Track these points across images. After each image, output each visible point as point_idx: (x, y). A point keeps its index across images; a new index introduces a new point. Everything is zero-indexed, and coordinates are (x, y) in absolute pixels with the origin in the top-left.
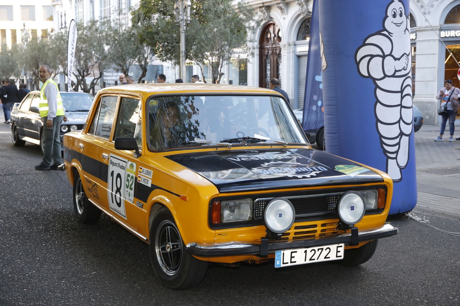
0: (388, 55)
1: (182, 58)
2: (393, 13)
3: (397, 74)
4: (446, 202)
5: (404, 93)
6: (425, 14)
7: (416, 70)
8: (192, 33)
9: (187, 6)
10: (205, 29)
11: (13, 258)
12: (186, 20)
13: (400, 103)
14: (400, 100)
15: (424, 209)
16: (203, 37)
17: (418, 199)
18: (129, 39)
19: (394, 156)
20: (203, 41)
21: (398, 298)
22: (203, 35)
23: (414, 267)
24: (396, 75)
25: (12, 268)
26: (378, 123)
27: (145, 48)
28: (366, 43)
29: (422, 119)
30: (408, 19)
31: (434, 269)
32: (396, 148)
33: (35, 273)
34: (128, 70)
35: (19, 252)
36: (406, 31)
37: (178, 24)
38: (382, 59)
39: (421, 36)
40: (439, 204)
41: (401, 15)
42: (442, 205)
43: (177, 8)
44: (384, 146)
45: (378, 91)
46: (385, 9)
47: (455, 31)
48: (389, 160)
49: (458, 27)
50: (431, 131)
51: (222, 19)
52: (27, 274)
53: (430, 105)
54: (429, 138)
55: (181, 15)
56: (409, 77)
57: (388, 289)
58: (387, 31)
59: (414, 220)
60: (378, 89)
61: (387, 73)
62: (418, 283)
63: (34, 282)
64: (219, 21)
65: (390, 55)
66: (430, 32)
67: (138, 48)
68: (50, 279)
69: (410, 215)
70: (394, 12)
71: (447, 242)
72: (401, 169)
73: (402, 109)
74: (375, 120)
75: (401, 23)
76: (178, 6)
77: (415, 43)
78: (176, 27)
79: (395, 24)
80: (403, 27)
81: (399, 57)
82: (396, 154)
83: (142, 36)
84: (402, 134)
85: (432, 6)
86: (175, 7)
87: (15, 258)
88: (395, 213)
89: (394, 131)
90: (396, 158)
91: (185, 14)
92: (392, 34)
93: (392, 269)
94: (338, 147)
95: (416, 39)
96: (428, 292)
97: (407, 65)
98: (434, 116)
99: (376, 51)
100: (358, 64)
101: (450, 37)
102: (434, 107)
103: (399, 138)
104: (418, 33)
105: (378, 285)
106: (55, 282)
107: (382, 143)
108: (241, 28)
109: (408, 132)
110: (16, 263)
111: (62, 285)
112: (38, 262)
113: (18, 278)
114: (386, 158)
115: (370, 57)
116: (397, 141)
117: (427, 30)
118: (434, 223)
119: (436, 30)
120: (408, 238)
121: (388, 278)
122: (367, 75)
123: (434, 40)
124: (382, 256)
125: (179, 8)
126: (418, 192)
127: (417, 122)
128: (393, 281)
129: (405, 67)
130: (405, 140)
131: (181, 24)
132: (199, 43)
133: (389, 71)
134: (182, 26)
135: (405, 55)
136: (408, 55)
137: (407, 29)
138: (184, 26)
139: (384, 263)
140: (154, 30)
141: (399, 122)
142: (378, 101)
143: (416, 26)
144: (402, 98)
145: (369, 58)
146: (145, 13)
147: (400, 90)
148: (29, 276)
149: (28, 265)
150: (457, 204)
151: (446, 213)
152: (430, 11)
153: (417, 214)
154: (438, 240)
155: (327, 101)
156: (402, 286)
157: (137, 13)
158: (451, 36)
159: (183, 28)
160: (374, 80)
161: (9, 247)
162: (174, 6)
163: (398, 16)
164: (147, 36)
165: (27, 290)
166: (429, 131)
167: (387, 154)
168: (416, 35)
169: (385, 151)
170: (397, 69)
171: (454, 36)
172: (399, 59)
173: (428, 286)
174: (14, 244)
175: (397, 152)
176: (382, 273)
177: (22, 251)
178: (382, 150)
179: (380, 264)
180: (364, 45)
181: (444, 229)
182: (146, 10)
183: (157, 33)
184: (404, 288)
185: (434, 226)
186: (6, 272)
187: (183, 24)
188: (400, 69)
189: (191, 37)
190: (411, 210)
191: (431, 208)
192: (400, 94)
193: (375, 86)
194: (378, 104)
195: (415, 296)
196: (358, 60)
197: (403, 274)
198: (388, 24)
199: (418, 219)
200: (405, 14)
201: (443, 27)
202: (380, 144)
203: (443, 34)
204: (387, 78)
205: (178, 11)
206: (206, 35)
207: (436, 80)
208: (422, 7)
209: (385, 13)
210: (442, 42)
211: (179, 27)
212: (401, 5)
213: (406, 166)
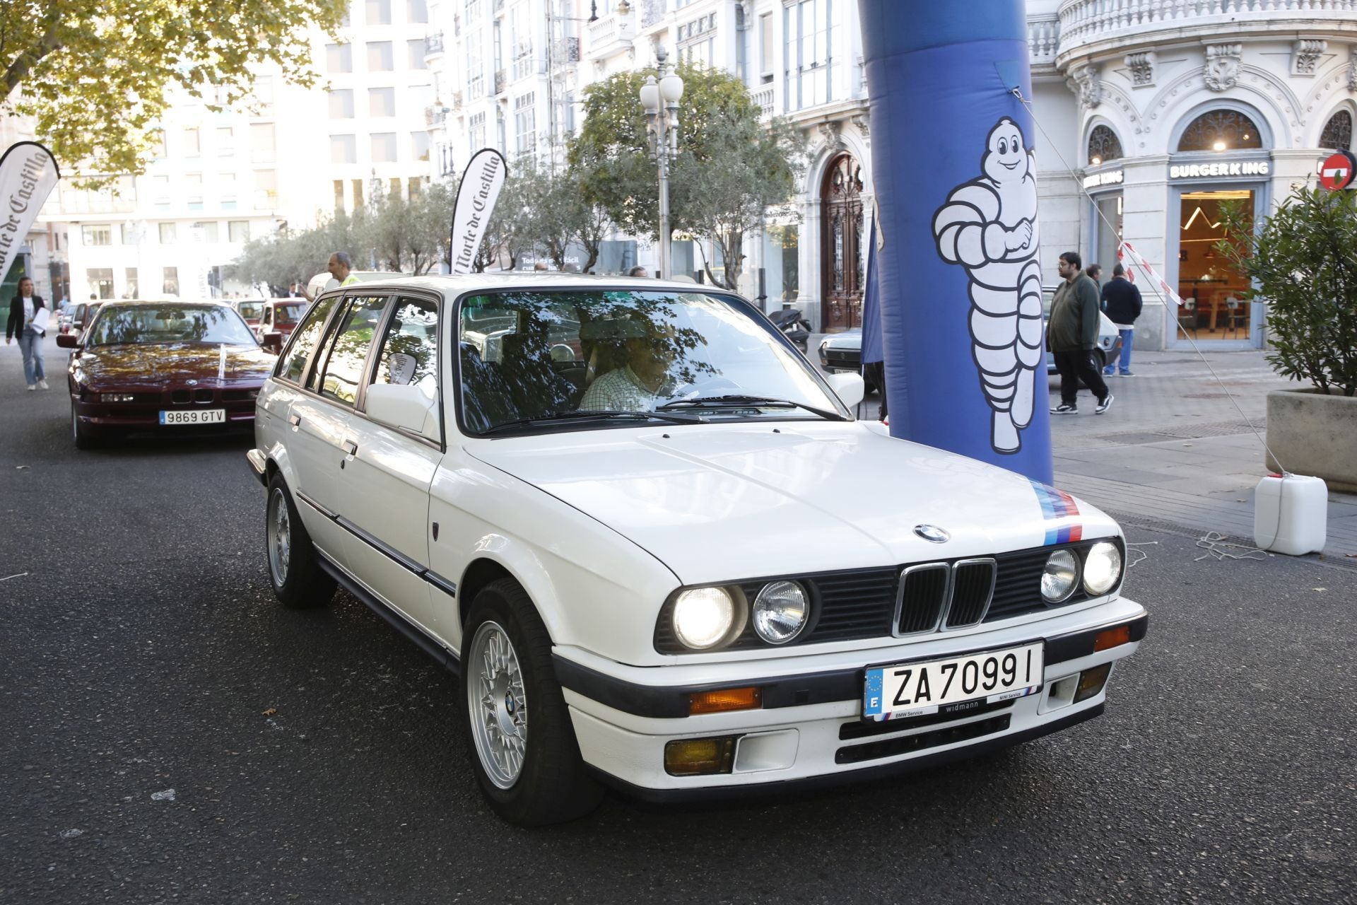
0: (991, 223)
1: (663, 229)
2: (1001, 146)
3: (1010, 256)
4: (1121, 492)
5: (1024, 292)
6: (1140, 132)
8: (682, 180)
9: (670, 128)
10: (706, 172)
12: (669, 155)
13: (1015, 309)
14: (1016, 303)
16: (704, 186)
18: (564, 194)
19: (1005, 405)
20: (704, 195)
22: (703, 183)
24: (1007, 258)
26: (976, 346)
27: (595, 210)
28: (951, 201)
30: (1030, 156)
32: (1009, 392)
34: (562, 253)
36: (1027, 177)
37: (654, 164)
38: (980, 229)
39: (1133, 176)
40: (1103, 496)
41: (1015, 149)
42: (1107, 497)
43: (653, 132)
44: (987, 387)
45: (974, 286)
46: (985, 138)
47: (1199, 166)
48: (997, 413)
49: (1205, 157)
50: (1150, 363)
51: (741, 150)
53: (1151, 311)
55: (660, 145)
56: (1034, 262)
58: (990, 178)
60: (974, 284)
61: (991, 256)
64: (734, 155)
65: (997, 221)
66: (1151, 167)
67: (581, 211)
70: (1003, 143)
72: (1019, 430)
73: (1021, 320)
74: (971, 340)
75: (1016, 164)
76: (654, 129)
77: (1121, 191)
78: (650, 169)
79: (1005, 165)
80: (1021, 169)
81: (1013, 225)
82: (1009, 403)
83: (587, 188)
84: (1020, 366)
85: (1154, 117)
86: (649, 129)
89: (1005, 361)
90: (1009, 410)
91: (667, 143)
92: (999, 183)
94: (905, 390)
95: (1123, 181)
97: (1029, 240)
98: (1158, 332)
99: (969, 215)
100: (937, 239)
101: (1189, 177)
103: (1014, 375)
104: (1127, 171)
107: (984, 382)
108: (779, 167)
109: (1032, 363)
114: (991, 409)
115: (959, 226)
116: (1011, 378)
117: (1146, 164)
119: (1162, 163)
122: (953, 258)
123: (1158, 184)
125: (656, 131)
126: (1055, 472)
127: (1109, 347)
129: (1024, 243)
130: (1026, 377)
131: (661, 163)
132: (696, 199)
133: (995, 252)
134: (662, 165)
135: (1025, 221)
136: (1031, 222)
137: (1028, 173)
138: (666, 166)
140: (612, 175)
141: (1014, 344)
142: (974, 306)
143: (1121, 156)
144: (1020, 300)
145: (956, 227)
146: (594, 144)
147: (1016, 286)
150: (1137, 495)
152: (1150, 127)
155: (886, 307)
157: (578, 144)
158: (1192, 175)
159: (665, 171)
160: (968, 267)
162: (646, 128)
163: (1010, 150)
164: (598, 187)
166: (1144, 363)
167: (993, 402)
168: (1123, 175)
169: (989, 398)
170: (1010, 248)
171: (1197, 175)
172: (1013, 229)
175: (1011, 399)
178: (984, 395)
180: (949, 204)
182: (595, 137)
183: (616, 180)
187: (664, 161)
188: (1016, 247)
189: (678, 186)
192: (1016, 293)
193: (968, 279)
194: (975, 311)
196: (937, 234)
198: (992, 166)
200: (1024, 146)
201: (1175, 158)
202: (979, 384)
203: (1176, 171)
204: (990, 264)
205: (654, 137)
206: (708, 182)
207: (1163, 263)
208: (1134, 119)
209: (984, 147)
210: (1174, 186)
211: (656, 168)
212: (1014, 130)
213: (1028, 424)
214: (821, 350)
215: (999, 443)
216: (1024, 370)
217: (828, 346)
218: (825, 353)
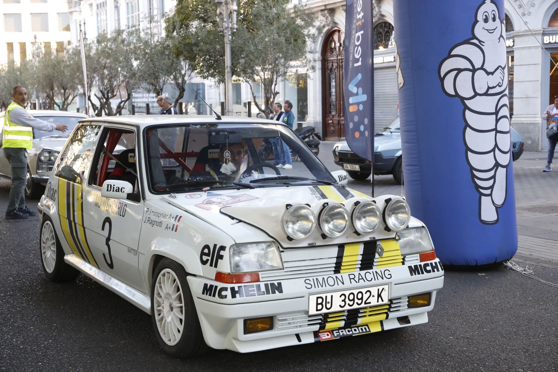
0: (478, 69)
1: (228, 75)
2: (484, 17)
3: (491, 91)
4: (554, 247)
5: (499, 115)
6: (525, 15)
7: (515, 84)
8: (239, 44)
9: (232, 11)
10: (254, 39)
11: (25, 324)
12: (231, 28)
13: (494, 127)
14: (495, 123)
15: (527, 256)
16: (252, 48)
17: (519, 244)
18: (163, 53)
19: (488, 192)
20: (252, 53)
21: (496, 368)
22: (252, 46)
23: (514, 330)
24: (489, 93)
25: (23, 337)
26: (468, 152)
27: (183, 63)
28: (451, 54)
29: (522, 145)
30: (502, 24)
31: (539, 331)
32: (490, 183)
33: (52, 343)
34: (162, 90)
35: (33, 316)
36: (501, 38)
37: (222, 33)
38: (471, 73)
39: (520, 43)
40: (545, 251)
41: (494, 19)
42: (549, 251)
43: (221, 14)
44: (476, 180)
45: (467, 112)
46: (474, 12)
48: (483, 197)
50: (534, 159)
51: (275, 25)
52: (42, 344)
53: (532, 127)
54: (532, 167)
55: (225, 22)
56: (505, 95)
57: (484, 358)
58: (477, 39)
59: (514, 270)
60: (467, 110)
61: (478, 91)
62: (520, 349)
63: (50, 354)
64: (272, 28)
65: (482, 68)
66: (531, 38)
67: (173, 63)
68: (71, 350)
69: (509, 264)
70: (486, 16)
71: (555, 297)
72: (497, 208)
73: (498, 134)
74: (465, 148)
75: (495, 29)
76: (222, 11)
77: (513, 51)
78: (219, 36)
79: (487, 30)
80: (497, 33)
81: (492, 71)
82: (490, 190)
83: (178, 48)
84: (497, 165)
85: (533, 5)
86: (218, 12)
87: (28, 325)
88: (490, 263)
89: (488, 162)
90: (490, 195)
91: (230, 20)
92: (484, 42)
93: (488, 333)
94: (419, 182)
95: (513, 46)
96: (532, 361)
97: (503, 81)
98: (537, 140)
99: (464, 64)
100: (442, 80)
101: (555, 43)
102: (537, 129)
103: (493, 171)
104: (516, 39)
105: (471, 353)
106: (76, 354)
107: (474, 176)
108: (299, 36)
109: (505, 163)
110: (29, 330)
111: (84, 358)
112: (55, 329)
113: (31, 349)
114: (478, 195)
116: (492, 173)
117: (528, 35)
118: (539, 274)
119: (538, 34)
120: (507, 293)
121: (483, 343)
122: (453, 93)
123: (536, 47)
124: (475, 316)
125: (223, 13)
126: (518, 236)
127: (516, 149)
128: (489, 348)
129: (500, 83)
130: (501, 172)
131: (226, 33)
132: (247, 56)
133: (481, 89)
134: (227, 35)
135: (500, 68)
136: (503, 69)
137: (501, 36)
138: (230, 35)
139: (478, 325)
140: (193, 41)
141: (493, 150)
142: (467, 125)
143: (513, 30)
144: (497, 121)
145: (456, 72)
146: (181, 21)
147: (494, 111)
148: (44, 347)
149: (44, 333)
151: (554, 262)
152: (531, 11)
153: (518, 263)
154: (545, 295)
155: (406, 126)
156: (500, 353)
157: (171, 21)
159: (229, 38)
160: (463, 99)
161: (20, 312)
162: (216, 11)
163: (490, 20)
164: (184, 48)
165: (42, 364)
166: (531, 159)
167: (480, 189)
168: (514, 42)
169: (478, 187)
170: (491, 86)
172: (492, 73)
173: (533, 352)
174: (26, 307)
175: (492, 187)
176: (476, 337)
177: (36, 315)
178: (474, 185)
179: (472, 327)
180: (450, 56)
181: (551, 282)
182: (182, 16)
183: (196, 44)
184: (503, 356)
185: (539, 278)
186: (16, 342)
187: (228, 32)
188: (494, 86)
189: (237, 48)
190: (511, 258)
191: (536, 255)
192: (494, 116)
193: (463, 107)
194: (468, 129)
195: (516, 366)
196: (442, 75)
197: (501, 338)
198: (479, 31)
199: (519, 269)
200: (499, 18)
201: (547, 31)
202: (470, 177)
203: (547, 39)
204: (478, 96)
205: (222, 17)
206: (256, 46)
207: (540, 97)
208: (520, 6)
209: (474, 17)
210: (546, 48)
211: (223, 36)
212: (493, 7)
213: (503, 204)
214: (334, 151)
215: (484, 217)
216: (500, 168)
217: (339, 149)
218: (337, 154)
